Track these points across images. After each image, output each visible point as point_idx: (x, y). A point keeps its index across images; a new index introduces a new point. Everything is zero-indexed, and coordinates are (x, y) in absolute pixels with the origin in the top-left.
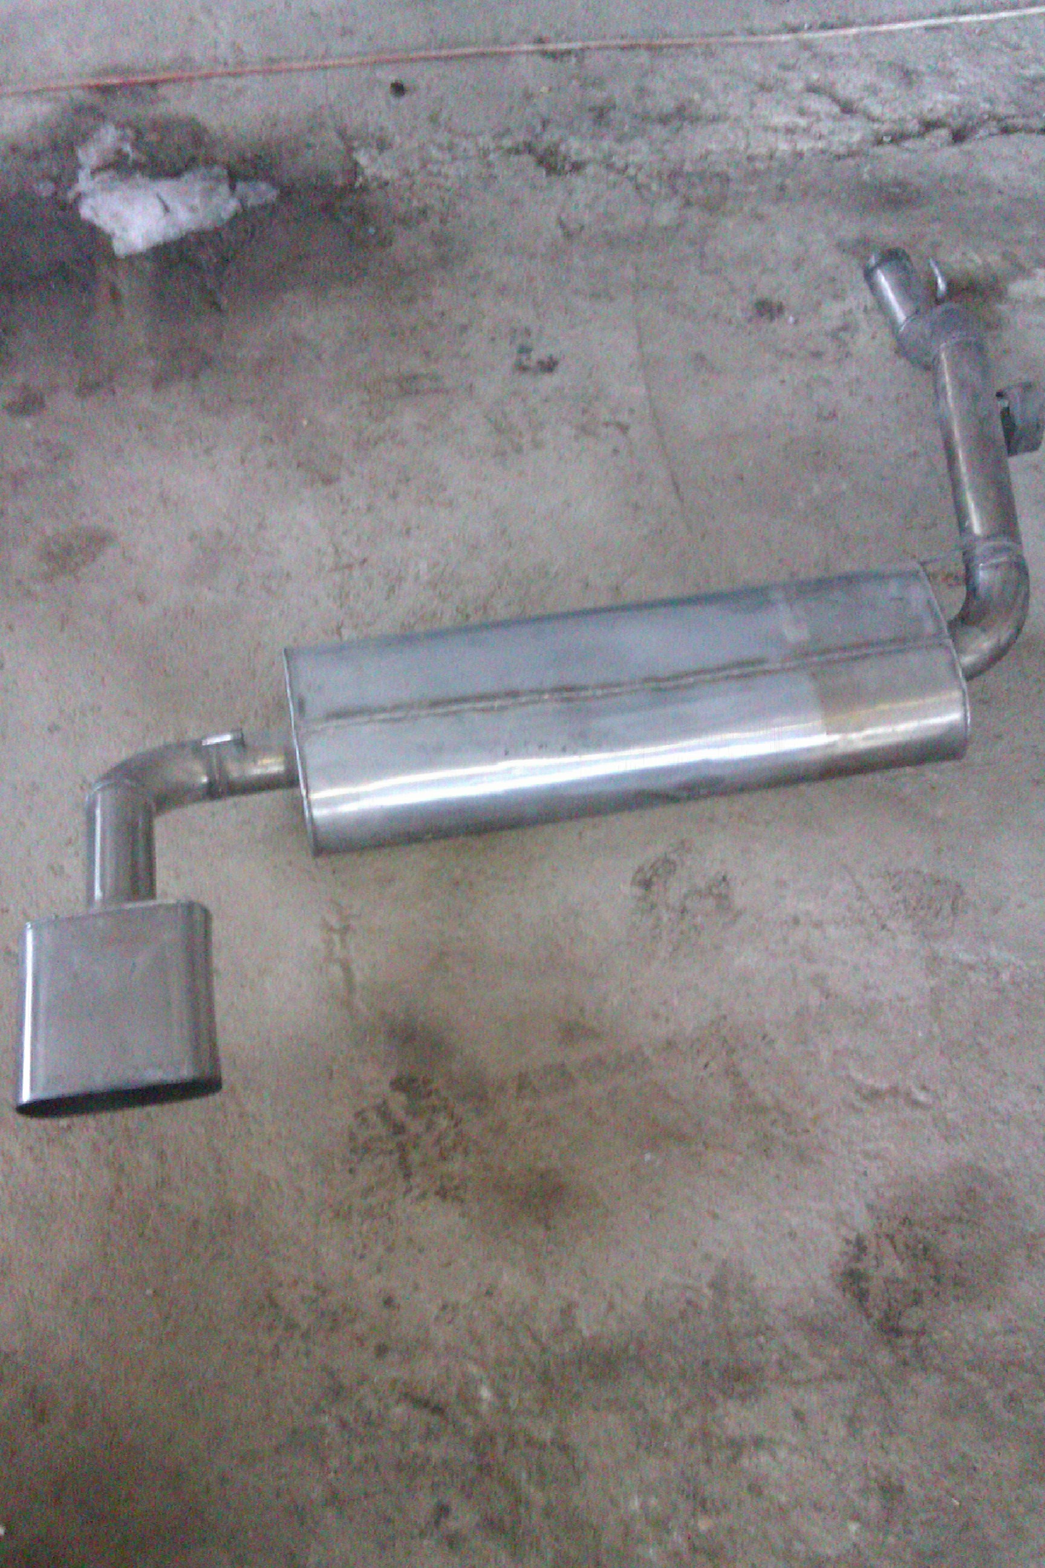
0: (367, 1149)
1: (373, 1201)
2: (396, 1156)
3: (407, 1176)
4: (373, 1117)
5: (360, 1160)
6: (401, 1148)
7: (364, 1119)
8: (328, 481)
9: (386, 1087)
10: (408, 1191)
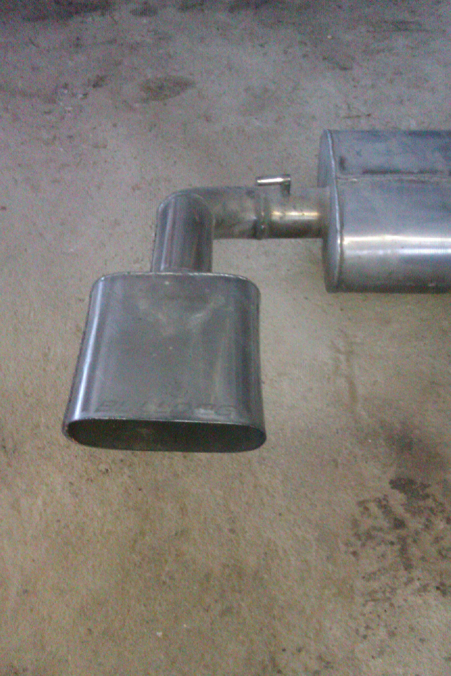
0: (369, 537)
1: (375, 585)
2: (397, 547)
3: (408, 567)
4: (374, 508)
5: (363, 545)
6: (403, 540)
7: (367, 509)
8: (345, 69)
9: (386, 485)
10: (410, 581)
